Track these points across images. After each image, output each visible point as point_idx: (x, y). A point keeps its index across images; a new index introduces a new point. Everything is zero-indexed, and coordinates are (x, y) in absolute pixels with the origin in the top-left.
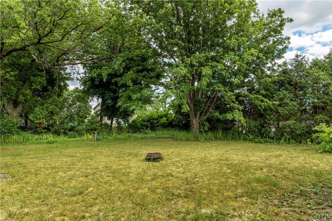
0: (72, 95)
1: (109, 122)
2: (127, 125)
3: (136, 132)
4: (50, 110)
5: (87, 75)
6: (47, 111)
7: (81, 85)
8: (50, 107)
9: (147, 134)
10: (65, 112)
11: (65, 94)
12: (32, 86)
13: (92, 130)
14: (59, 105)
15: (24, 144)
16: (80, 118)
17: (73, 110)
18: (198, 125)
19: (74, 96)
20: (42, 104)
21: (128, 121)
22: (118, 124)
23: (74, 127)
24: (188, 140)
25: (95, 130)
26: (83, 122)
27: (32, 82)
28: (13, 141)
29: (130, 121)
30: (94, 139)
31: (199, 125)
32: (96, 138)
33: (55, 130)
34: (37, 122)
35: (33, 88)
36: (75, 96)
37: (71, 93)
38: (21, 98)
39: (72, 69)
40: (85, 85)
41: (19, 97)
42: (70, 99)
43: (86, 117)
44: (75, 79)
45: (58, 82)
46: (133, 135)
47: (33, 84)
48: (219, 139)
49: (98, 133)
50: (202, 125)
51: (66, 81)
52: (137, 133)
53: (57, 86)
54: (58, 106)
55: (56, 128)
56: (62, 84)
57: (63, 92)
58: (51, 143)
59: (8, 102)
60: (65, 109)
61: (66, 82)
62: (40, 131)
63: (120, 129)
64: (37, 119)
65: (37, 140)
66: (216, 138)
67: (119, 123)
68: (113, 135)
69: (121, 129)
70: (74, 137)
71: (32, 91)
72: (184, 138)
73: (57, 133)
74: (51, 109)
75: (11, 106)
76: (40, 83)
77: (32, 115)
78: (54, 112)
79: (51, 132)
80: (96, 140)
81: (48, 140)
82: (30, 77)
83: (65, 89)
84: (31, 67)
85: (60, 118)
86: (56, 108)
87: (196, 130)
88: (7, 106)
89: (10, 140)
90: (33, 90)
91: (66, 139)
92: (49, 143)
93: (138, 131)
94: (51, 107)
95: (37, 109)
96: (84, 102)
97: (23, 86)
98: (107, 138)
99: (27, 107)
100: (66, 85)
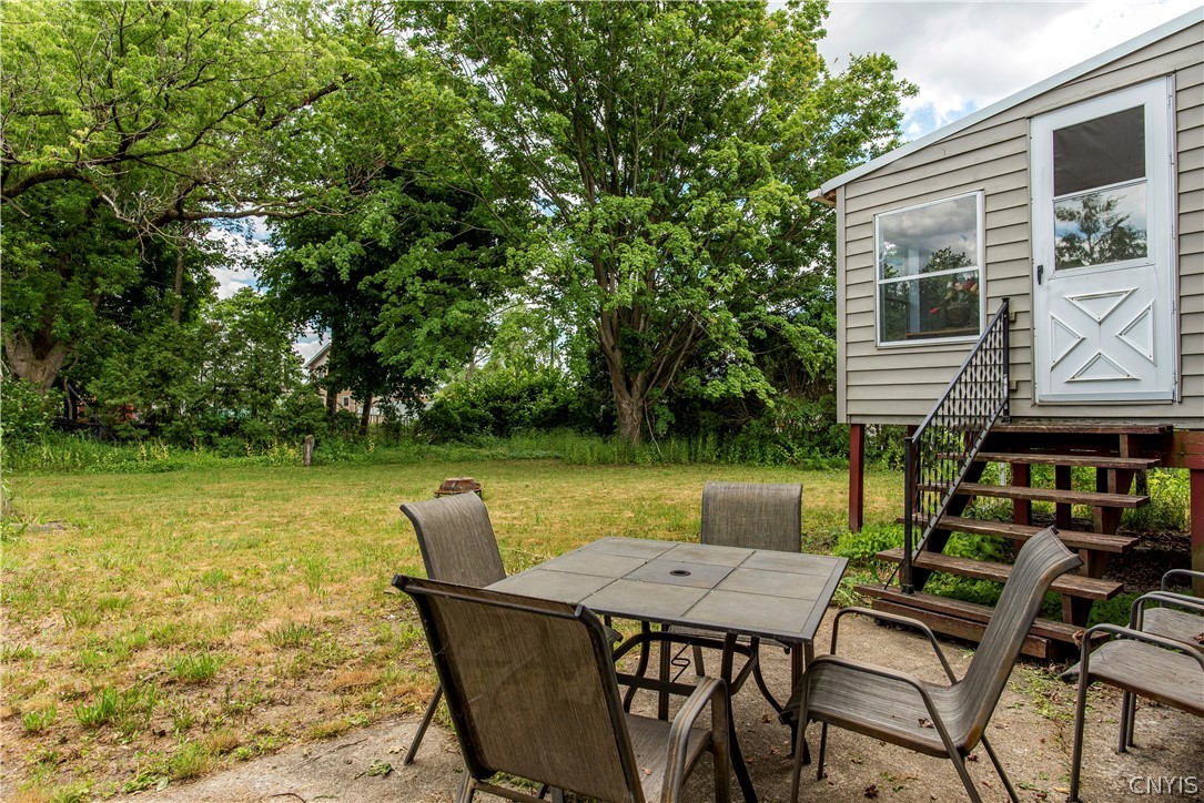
0: (229, 314)
1: (357, 409)
2: (416, 417)
3: (445, 440)
4: (156, 366)
5: (280, 249)
6: (146, 367)
7: (261, 282)
8: (158, 357)
9: (481, 446)
10: (205, 375)
11: (206, 312)
12: (96, 285)
13: (297, 430)
14: (186, 351)
15: (76, 474)
16: (257, 392)
17: (233, 368)
18: (637, 416)
19: (237, 318)
20: (131, 347)
21: (420, 405)
22: (387, 413)
23: (237, 424)
24: (603, 462)
25: (310, 430)
26: (267, 405)
27: (95, 273)
28: (39, 465)
29: (429, 405)
30: (304, 459)
31: (640, 416)
32: (308, 456)
33: (177, 433)
34: (113, 402)
35: (98, 291)
36: (240, 321)
37: (225, 309)
38: (59, 326)
39: (228, 227)
40: (275, 283)
41: (55, 323)
42: (221, 328)
43: (278, 392)
44: (241, 261)
45: (179, 272)
46: (433, 448)
47: (99, 279)
48: (703, 461)
49: (317, 442)
50: (648, 415)
51: (209, 267)
52: (448, 444)
53: (178, 285)
54: (182, 355)
55: (178, 426)
56: (195, 278)
57: (197, 307)
58: (163, 471)
59: (18, 338)
60: (207, 365)
61: (207, 271)
62: (124, 434)
63: (392, 429)
64: (113, 395)
65: (117, 460)
66: (693, 459)
67: (389, 411)
68: (368, 448)
69: (397, 430)
70: (239, 455)
71: (95, 304)
72: (592, 455)
73: (183, 441)
74: (159, 362)
75: (27, 353)
76: (123, 275)
77: (96, 381)
78: (172, 373)
79: (163, 437)
80: (309, 461)
81: (154, 463)
82: (88, 257)
83: (204, 297)
84: (89, 224)
85: (192, 393)
86: (178, 359)
87: (631, 433)
88: (15, 354)
89: (32, 460)
90: (97, 299)
91: (214, 459)
92: (157, 469)
93: (453, 437)
94: (161, 357)
95: (111, 362)
96: (272, 339)
97: (64, 286)
98: (346, 458)
99: (77, 355)
100: (208, 283)
